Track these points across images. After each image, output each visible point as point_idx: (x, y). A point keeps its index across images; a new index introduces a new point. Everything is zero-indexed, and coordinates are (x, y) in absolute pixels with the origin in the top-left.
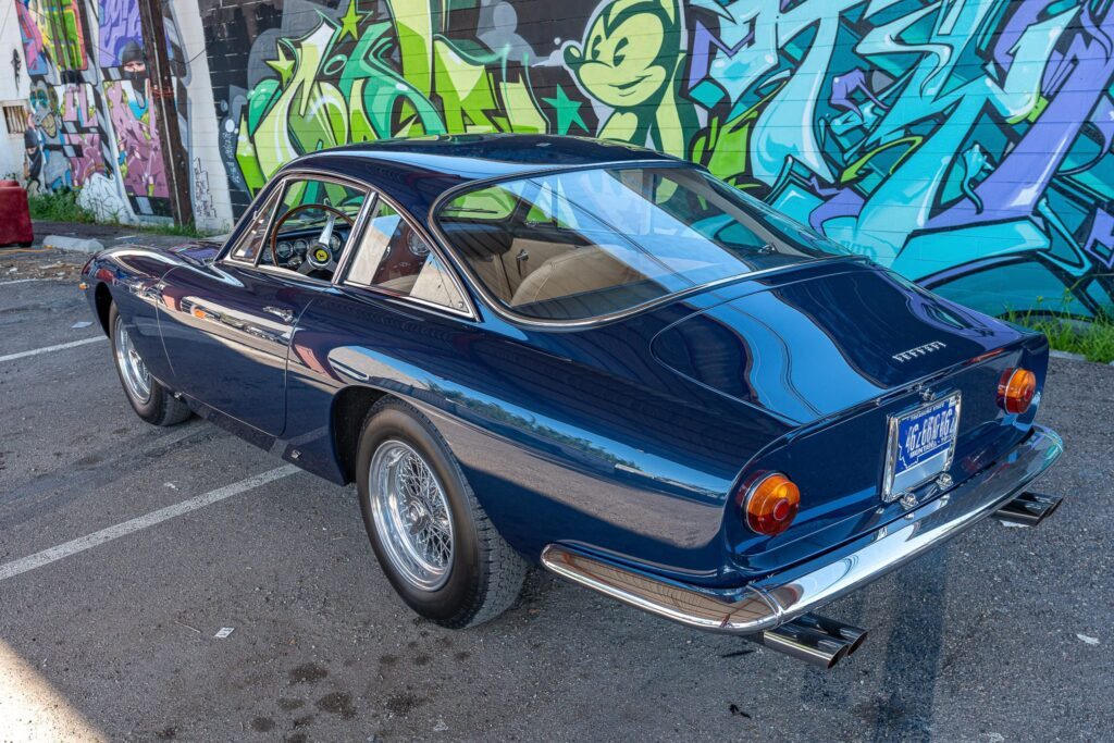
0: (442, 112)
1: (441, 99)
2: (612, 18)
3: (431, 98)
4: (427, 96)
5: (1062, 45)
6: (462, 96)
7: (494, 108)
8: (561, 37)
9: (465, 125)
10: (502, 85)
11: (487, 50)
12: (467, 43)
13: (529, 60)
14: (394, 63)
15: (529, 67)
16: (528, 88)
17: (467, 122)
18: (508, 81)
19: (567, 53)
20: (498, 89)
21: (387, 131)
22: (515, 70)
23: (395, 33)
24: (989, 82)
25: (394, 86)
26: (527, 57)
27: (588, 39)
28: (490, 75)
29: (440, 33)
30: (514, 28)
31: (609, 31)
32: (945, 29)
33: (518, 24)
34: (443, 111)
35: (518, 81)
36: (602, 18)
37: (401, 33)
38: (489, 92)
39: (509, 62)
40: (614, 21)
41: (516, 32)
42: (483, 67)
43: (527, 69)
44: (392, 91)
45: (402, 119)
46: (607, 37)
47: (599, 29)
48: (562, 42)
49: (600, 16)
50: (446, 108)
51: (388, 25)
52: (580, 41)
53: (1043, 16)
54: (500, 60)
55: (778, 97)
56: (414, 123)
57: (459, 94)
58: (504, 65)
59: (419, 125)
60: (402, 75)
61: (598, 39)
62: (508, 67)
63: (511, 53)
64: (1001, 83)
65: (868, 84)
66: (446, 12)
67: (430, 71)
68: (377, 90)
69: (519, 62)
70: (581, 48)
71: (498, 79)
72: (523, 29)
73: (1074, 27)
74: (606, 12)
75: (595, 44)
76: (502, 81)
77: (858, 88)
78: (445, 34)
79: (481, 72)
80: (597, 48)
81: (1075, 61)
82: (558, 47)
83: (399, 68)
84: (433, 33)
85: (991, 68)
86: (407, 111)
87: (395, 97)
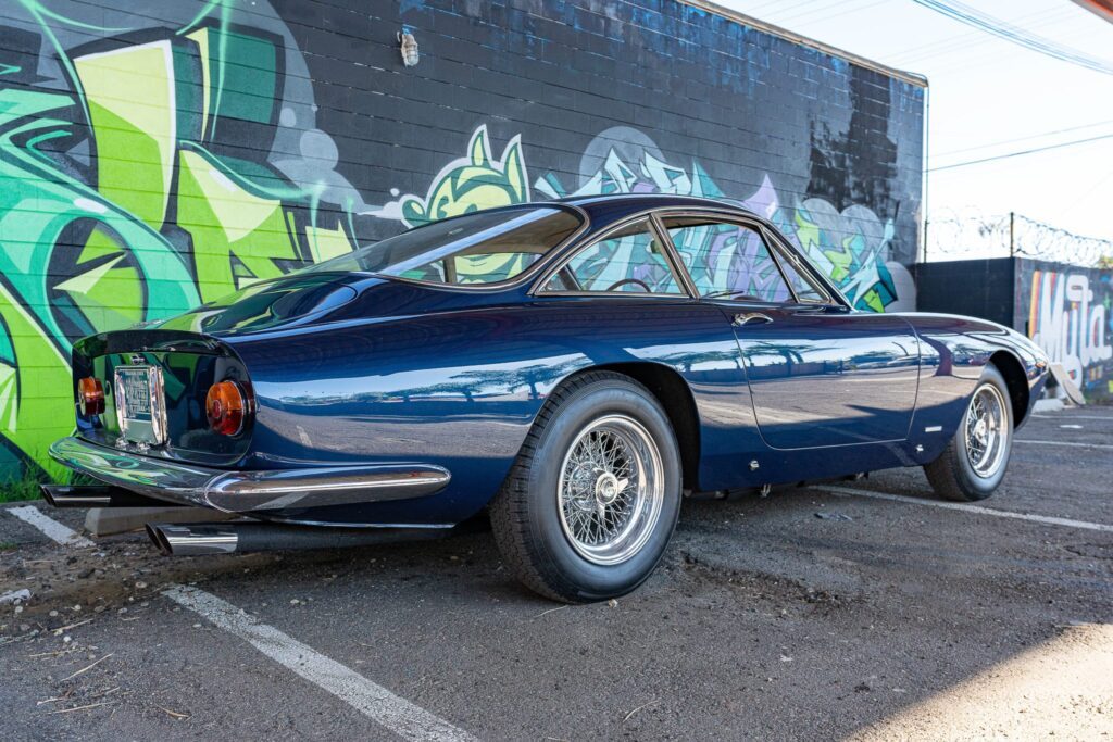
0: (189, 256)
1: (190, 235)
2: (460, 183)
3: (164, 231)
4: (157, 228)
5: (733, 263)
6: (232, 237)
7: (294, 257)
8: (399, 188)
9: (236, 278)
10: (309, 230)
11: (286, 181)
12: (248, 165)
13: (353, 207)
14: (76, 165)
15: (354, 214)
16: (350, 239)
17: (240, 270)
18: (319, 225)
19: (407, 206)
20: (302, 235)
21: (35, 274)
22: (330, 215)
23: (82, 115)
24: (707, 279)
25: (70, 202)
26: (351, 201)
27: (433, 198)
28: (290, 215)
29: (198, 142)
30: (334, 164)
31: (457, 195)
32: (688, 244)
33: (339, 161)
34: (191, 253)
35: (336, 229)
36: (449, 181)
37: (98, 122)
38: (287, 236)
39: (321, 203)
40: (463, 186)
41: (336, 169)
42: (278, 202)
43: (350, 217)
44: (65, 208)
45: (86, 256)
46: (455, 201)
47: (446, 190)
48: (401, 195)
49: (447, 177)
50: (197, 248)
51: (66, 101)
52: (424, 197)
53: (725, 245)
54: (309, 198)
55: (600, 278)
56: (116, 266)
57: (228, 232)
58: (314, 205)
59: (131, 271)
60: (95, 186)
61: (445, 200)
62: (320, 210)
63: (326, 193)
64: (712, 280)
65: (653, 273)
66: (211, 116)
67: (167, 189)
68: (17, 201)
69: (340, 206)
70: (425, 204)
71: (303, 220)
72: (345, 167)
73: (736, 253)
74: (455, 175)
75: (441, 205)
76: (310, 225)
77: (647, 276)
78: (206, 144)
79: (274, 209)
80: (442, 209)
81: (738, 271)
82: (396, 199)
83: (90, 175)
84: (178, 139)
85: (708, 270)
86: (96, 245)
87: (68, 220)
